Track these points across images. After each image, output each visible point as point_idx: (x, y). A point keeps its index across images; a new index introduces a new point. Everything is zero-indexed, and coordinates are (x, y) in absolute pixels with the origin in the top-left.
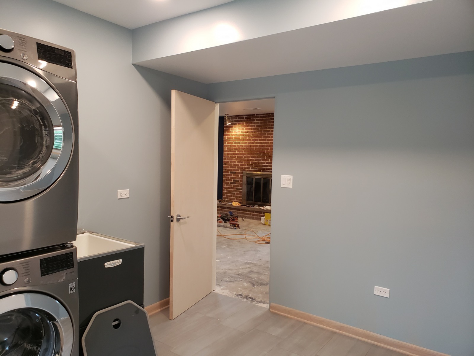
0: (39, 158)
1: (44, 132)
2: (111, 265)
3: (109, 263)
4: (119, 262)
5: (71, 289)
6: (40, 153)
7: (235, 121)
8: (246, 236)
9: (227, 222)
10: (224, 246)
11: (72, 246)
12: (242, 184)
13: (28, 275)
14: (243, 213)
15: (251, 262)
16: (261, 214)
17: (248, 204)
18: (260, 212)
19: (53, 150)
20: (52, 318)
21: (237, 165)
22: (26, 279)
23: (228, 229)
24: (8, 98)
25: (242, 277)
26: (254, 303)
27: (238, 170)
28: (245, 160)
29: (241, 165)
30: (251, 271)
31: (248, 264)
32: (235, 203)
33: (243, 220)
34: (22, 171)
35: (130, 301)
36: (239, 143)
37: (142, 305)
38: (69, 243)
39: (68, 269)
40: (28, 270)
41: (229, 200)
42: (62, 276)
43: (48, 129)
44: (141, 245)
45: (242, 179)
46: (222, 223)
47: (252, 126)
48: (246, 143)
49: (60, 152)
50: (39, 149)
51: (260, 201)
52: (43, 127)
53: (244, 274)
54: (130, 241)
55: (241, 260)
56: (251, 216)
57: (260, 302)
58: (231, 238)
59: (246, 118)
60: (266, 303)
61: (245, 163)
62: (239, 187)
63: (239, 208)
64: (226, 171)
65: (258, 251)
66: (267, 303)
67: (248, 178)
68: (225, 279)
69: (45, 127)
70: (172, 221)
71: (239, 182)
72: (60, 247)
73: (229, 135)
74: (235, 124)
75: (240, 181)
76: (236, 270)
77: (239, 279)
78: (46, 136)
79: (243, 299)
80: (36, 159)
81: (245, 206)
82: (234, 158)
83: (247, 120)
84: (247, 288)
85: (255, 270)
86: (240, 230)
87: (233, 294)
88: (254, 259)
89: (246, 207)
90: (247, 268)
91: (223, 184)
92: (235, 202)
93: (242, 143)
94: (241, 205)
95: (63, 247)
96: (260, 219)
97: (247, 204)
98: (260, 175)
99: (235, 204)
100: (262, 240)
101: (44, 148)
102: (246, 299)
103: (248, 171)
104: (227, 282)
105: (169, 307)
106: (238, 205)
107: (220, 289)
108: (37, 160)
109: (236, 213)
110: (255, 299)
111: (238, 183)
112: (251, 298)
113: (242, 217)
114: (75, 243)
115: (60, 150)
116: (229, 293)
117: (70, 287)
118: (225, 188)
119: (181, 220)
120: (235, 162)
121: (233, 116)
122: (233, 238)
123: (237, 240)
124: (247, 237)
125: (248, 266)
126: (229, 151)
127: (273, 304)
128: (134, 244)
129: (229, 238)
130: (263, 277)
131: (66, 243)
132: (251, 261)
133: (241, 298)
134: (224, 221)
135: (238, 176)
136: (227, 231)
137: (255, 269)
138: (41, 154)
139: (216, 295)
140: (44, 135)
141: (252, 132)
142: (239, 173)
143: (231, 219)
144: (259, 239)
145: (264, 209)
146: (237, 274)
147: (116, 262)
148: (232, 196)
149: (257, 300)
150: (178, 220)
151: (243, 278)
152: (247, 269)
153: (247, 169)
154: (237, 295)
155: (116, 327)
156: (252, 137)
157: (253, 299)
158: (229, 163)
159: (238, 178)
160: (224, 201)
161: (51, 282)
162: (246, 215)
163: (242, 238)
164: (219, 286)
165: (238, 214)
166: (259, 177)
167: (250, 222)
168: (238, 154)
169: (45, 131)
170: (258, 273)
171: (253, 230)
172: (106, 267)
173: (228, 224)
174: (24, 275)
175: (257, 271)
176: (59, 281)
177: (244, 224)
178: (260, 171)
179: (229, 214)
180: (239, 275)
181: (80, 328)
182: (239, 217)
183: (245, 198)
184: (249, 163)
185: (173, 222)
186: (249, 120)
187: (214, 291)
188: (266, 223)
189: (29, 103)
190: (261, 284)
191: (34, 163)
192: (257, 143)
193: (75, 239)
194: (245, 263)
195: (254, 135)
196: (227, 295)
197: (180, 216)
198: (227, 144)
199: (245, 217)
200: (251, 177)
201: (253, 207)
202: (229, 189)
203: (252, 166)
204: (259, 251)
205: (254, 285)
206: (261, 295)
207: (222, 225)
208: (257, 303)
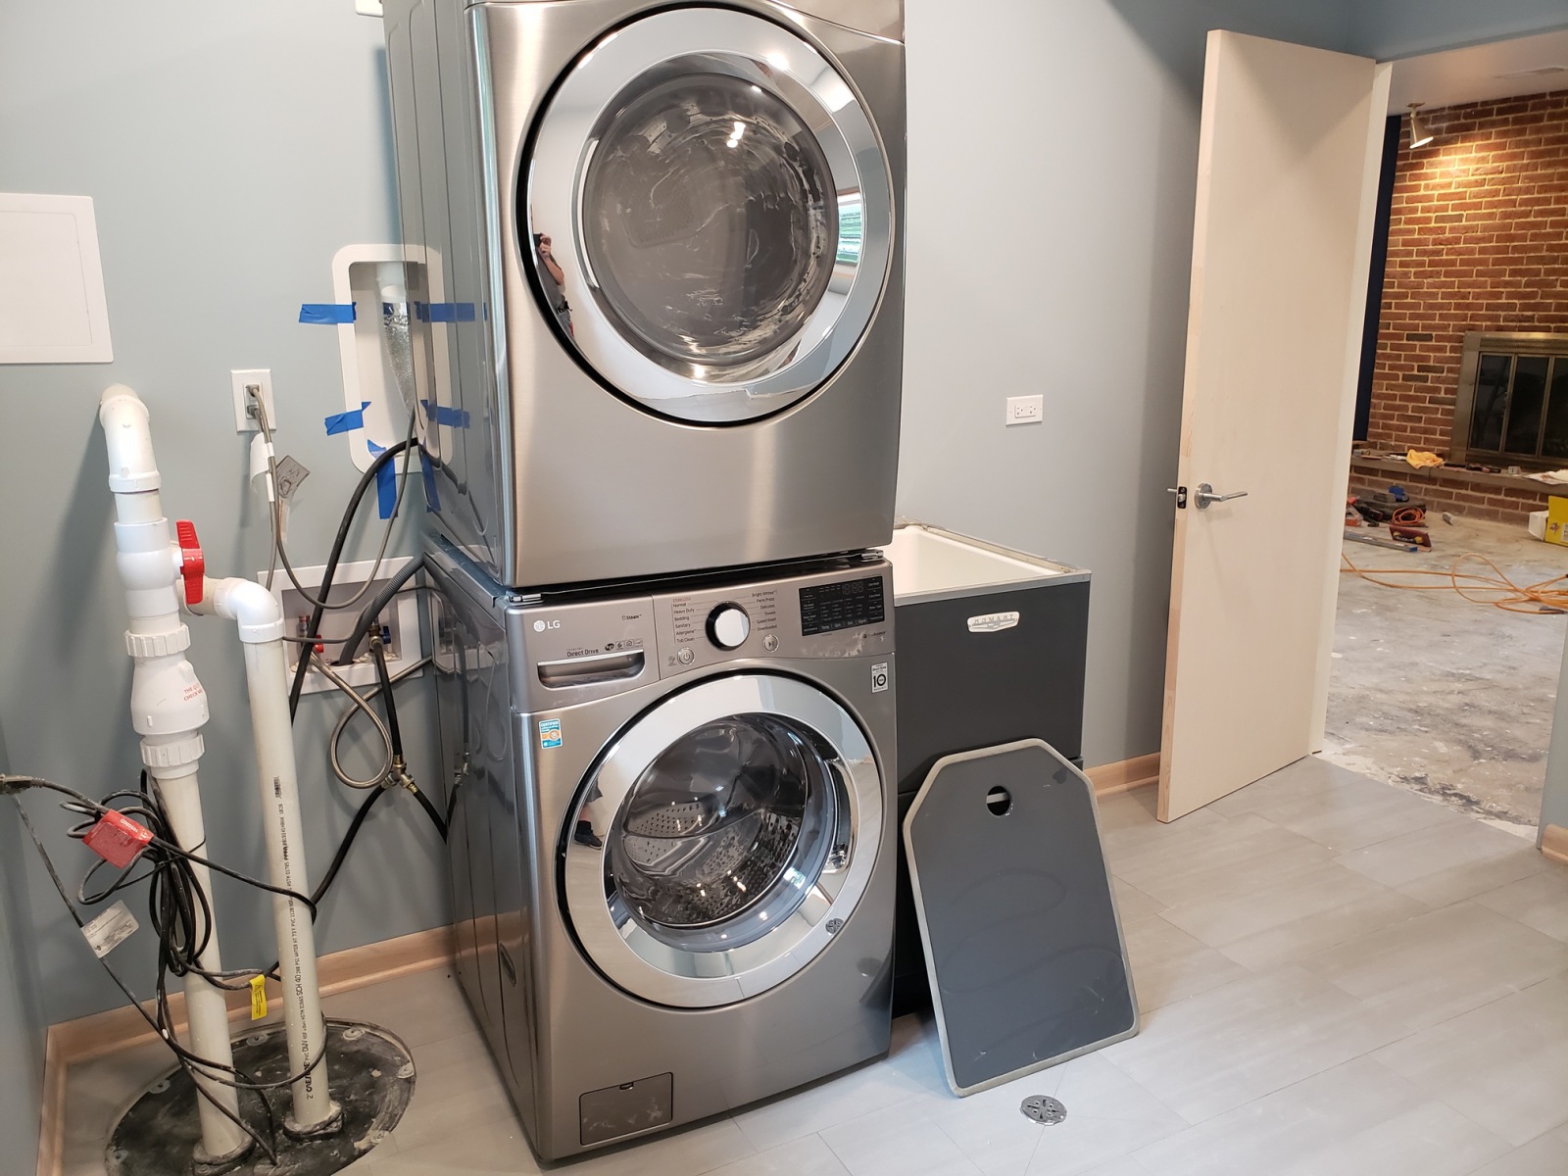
0: (800, 294)
1: (812, 212)
2: (986, 626)
3: (980, 618)
4: (1010, 619)
5: (877, 681)
6: (801, 279)
7: (1450, 130)
8: (1456, 578)
9: (1381, 524)
10: (1365, 610)
11: (881, 561)
12: (1456, 381)
13: (773, 627)
14: (1449, 495)
15: (1469, 675)
16: (1531, 502)
17: (1473, 462)
18: (1531, 494)
19: (837, 268)
20: (828, 752)
21: (1441, 307)
22: (768, 639)
23: (1383, 550)
24: (721, 115)
25: (1428, 721)
26: (1474, 815)
27: (1445, 328)
28: (1483, 285)
29: (1458, 306)
30: (1467, 704)
31: (1459, 680)
32: (1420, 454)
33: (1447, 521)
34: (755, 335)
35: (1039, 740)
36: (1459, 218)
37: (1076, 758)
38: (872, 551)
39: (870, 622)
40: (771, 613)
41: (1393, 443)
42: (855, 642)
43: (822, 203)
44: (1078, 572)
45: (1459, 360)
46: (1360, 526)
47: (1527, 143)
48: (1491, 216)
49: (854, 272)
50: (797, 269)
51: (1531, 450)
52: (810, 196)
53: (1441, 712)
54: (1044, 560)
55: (1430, 664)
56: (1485, 506)
57: (1501, 815)
58: (1392, 584)
59: (1500, 112)
60: (1525, 824)
61: (1477, 296)
62: (1442, 394)
63: (1434, 474)
64: (1391, 331)
65: (1503, 636)
66: (1529, 823)
67: (1484, 358)
68: (1360, 720)
69: (816, 199)
70: (1183, 505)
71: (1444, 374)
72: (846, 561)
73: (1416, 188)
74: (1447, 142)
75: (1450, 370)
76: (1407, 693)
77: (1417, 727)
78: (817, 226)
79: (1430, 796)
80: (792, 299)
81: (1463, 467)
82: (1430, 280)
83: (1505, 122)
84: (1446, 761)
85: (1486, 704)
86: (1433, 554)
87: (1392, 774)
88: (1485, 664)
89: (1464, 470)
90: (1451, 692)
91: (1374, 381)
92: (1418, 450)
93: (1475, 217)
94: (1446, 465)
95: (856, 558)
96: (1525, 521)
97: (1470, 459)
98: (1543, 345)
99: (1418, 459)
100: (1526, 598)
101: (813, 262)
102: (1440, 798)
103: (1488, 329)
104: (1367, 730)
105: (1158, 781)
106: (1429, 464)
107: (1340, 751)
108: (794, 301)
109: (1419, 493)
110: (1477, 803)
111: (1438, 380)
112: (1461, 797)
113: (1443, 508)
114: (887, 552)
115: (855, 265)
116: (1374, 768)
117: (875, 674)
118: (1380, 397)
119: (1212, 503)
120: (1434, 295)
121: (1443, 109)
122: (1400, 585)
123: (1417, 593)
124: (1459, 582)
125: (1459, 686)
126: (1409, 253)
127: (1555, 829)
128: (1055, 570)
129: (1384, 582)
130: (1517, 731)
131: (864, 550)
132: (1470, 669)
133: (1421, 790)
134: (1365, 520)
135: (1442, 349)
136: (1379, 556)
137: (1483, 699)
138: (803, 283)
139: (1325, 767)
140: (813, 224)
141: (1525, 168)
142: (1449, 339)
143: (1397, 514)
144: (1511, 595)
145: (1549, 481)
146: (1410, 710)
147: (1002, 619)
148: (1406, 426)
149: (1486, 805)
150: (1203, 502)
151: (1435, 727)
152: (1450, 697)
153: (1484, 324)
154: (1405, 779)
155: (999, 809)
156: (1520, 191)
157: (1468, 802)
158: (1409, 300)
159: (1437, 360)
160: (1373, 446)
161: (826, 655)
162: (1462, 503)
163: (1443, 586)
164: (1336, 741)
165: (1427, 498)
166: (1541, 351)
167: (1478, 530)
168: (1452, 263)
169: (815, 209)
170: (1500, 715)
171: (1488, 557)
172: (971, 630)
173: (1383, 531)
174: (762, 625)
175: (1494, 708)
176: (847, 655)
177: (1452, 534)
178: (1547, 330)
179: (1392, 496)
180: (1417, 712)
181: (899, 793)
182: (1432, 510)
183: (1464, 436)
184: (1498, 295)
185: (1184, 507)
186: (1516, 121)
187: (1316, 755)
188: (1551, 535)
189: (775, 125)
190: (1510, 755)
191: (786, 310)
192: (1541, 213)
193: (888, 540)
194: (1447, 676)
195: (1531, 179)
196: (1364, 775)
197: (1211, 491)
198: (1406, 223)
199: (1459, 510)
200: (1501, 352)
201: (1499, 472)
202: (1398, 402)
203: (1512, 307)
204: (1510, 637)
205: (1476, 755)
206: (1504, 792)
207: (1358, 535)
208: (1485, 818)
